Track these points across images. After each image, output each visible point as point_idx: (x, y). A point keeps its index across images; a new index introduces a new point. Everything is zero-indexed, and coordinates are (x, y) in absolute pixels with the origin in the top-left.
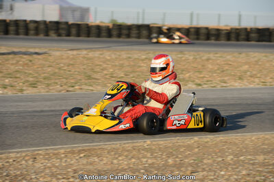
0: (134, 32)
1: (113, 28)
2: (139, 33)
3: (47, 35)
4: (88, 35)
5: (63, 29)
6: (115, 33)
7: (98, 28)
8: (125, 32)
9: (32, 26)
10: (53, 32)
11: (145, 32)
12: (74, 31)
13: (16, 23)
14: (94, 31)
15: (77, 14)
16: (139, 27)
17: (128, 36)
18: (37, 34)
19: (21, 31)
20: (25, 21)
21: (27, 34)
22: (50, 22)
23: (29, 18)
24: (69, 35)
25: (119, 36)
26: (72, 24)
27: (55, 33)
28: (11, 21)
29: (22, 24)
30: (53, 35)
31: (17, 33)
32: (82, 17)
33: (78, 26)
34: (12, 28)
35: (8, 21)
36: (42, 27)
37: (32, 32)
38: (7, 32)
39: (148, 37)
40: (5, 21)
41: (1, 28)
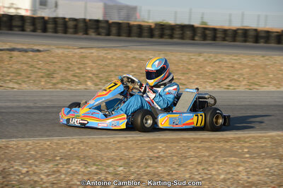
0: (177, 32)
1: (155, 28)
2: (182, 34)
3: (86, 33)
4: (129, 35)
5: (103, 27)
6: (157, 33)
7: (140, 27)
8: (168, 32)
9: (71, 24)
10: (93, 30)
11: (189, 33)
12: (114, 30)
13: (55, 20)
14: (135, 30)
16: (183, 28)
17: (171, 37)
18: (76, 32)
19: (60, 29)
20: (64, 18)
21: (65, 32)
22: (90, 20)
23: (68, 16)
24: (108, 34)
25: (162, 36)
26: (113, 23)
27: (95, 32)
28: (49, 18)
29: (60, 22)
30: (92, 34)
31: (56, 31)
33: (119, 25)
34: (50, 26)
35: (46, 19)
36: (81, 25)
37: (71, 30)
38: (45, 30)
39: (193, 38)
40: (43, 18)
41: (39, 26)
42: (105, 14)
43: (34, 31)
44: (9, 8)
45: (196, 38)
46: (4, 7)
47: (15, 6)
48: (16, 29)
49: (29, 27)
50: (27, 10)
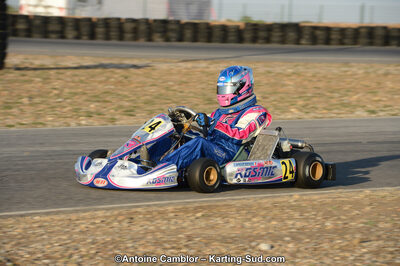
0: (276, 34)
1: (245, 29)
2: (282, 36)
3: (150, 39)
4: (209, 39)
5: (172, 30)
6: (247, 36)
7: (224, 28)
8: (263, 34)
9: (128, 27)
10: (159, 35)
11: (292, 35)
12: (188, 33)
13: (106, 22)
14: (217, 33)
15: (194, 9)
16: (284, 27)
17: (268, 40)
18: (135, 38)
19: (113, 34)
20: (119, 19)
21: (121, 38)
22: (155, 21)
23: (124, 15)
24: (180, 39)
25: (254, 40)
26: (187, 24)
27: (162, 37)
28: (99, 20)
29: (114, 24)
30: (158, 40)
31: (108, 37)
32: (201, 13)
33: (194, 26)
34: (100, 30)
35: (94, 20)
36: (143, 27)
37: (128, 36)
38: (92, 36)
39: (297, 42)
40: (89, 20)
41: (85, 30)
42: (171, 11)
43: (78, 37)
44: (36, 6)
45: (303, 42)
46: (29, 5)
47: (44, 3)
48: (53, 36)
49: (70, 33)
50: (60, 8)
